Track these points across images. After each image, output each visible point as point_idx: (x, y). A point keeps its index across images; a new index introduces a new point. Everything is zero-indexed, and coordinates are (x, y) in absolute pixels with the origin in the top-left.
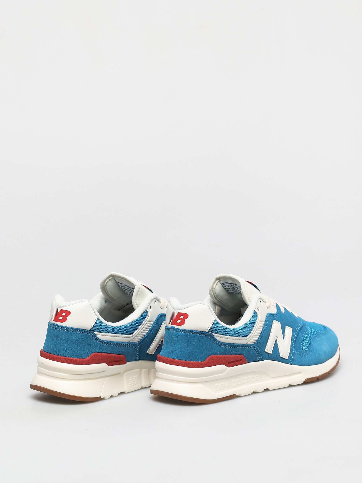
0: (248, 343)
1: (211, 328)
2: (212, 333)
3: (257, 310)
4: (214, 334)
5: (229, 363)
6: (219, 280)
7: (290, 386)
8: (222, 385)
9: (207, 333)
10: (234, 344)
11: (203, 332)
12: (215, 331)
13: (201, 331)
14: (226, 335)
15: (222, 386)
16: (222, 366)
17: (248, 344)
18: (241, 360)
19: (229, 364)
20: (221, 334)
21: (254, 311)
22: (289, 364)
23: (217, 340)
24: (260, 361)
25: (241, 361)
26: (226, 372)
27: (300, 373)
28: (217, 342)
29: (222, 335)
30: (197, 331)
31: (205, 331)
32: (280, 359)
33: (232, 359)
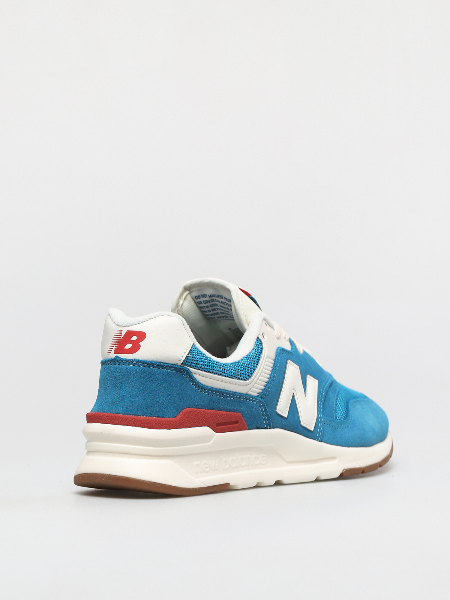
0: (248, 393)
1: (187, 358)
2: (188, 367)
3: (261, 338)
4: (192, 370)
5: (218, 425)
6: (189, 290)
7: (317, 480)
8: (206, 464)
9: (179, 367)
10: (226, 390)
11: (172, 364)
12: (194, 364)
13: (169, 364)
14: (213, 372)
15: (206, 466)
16: (206, 430)
17: (248, 395)
18: (237, 422)
19: (217, 427)
20: (204, 371)
21: (257, 338)
22: (315, 440)
23: (196, 382)
24: (268, 429)
25: (238, 424)
26: (213, 440)
27: (334, 458)
28: (196, 384)
29: (206, 372)
30: (163, 363)
31: (175, 363)
32: (301, 429)
33: (223, 418)
